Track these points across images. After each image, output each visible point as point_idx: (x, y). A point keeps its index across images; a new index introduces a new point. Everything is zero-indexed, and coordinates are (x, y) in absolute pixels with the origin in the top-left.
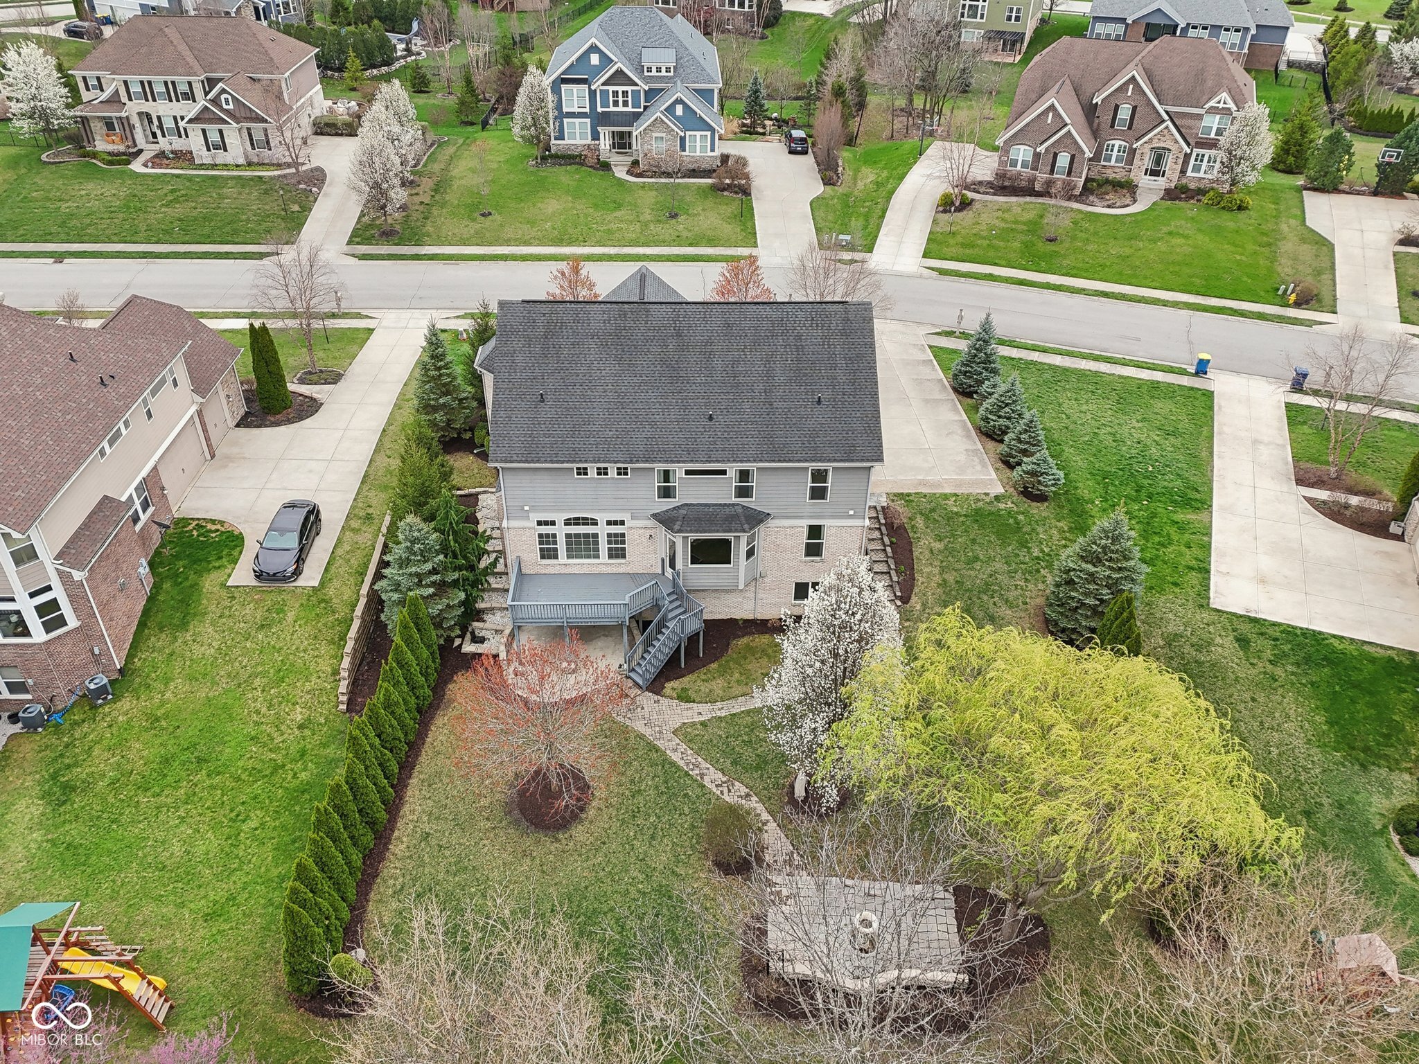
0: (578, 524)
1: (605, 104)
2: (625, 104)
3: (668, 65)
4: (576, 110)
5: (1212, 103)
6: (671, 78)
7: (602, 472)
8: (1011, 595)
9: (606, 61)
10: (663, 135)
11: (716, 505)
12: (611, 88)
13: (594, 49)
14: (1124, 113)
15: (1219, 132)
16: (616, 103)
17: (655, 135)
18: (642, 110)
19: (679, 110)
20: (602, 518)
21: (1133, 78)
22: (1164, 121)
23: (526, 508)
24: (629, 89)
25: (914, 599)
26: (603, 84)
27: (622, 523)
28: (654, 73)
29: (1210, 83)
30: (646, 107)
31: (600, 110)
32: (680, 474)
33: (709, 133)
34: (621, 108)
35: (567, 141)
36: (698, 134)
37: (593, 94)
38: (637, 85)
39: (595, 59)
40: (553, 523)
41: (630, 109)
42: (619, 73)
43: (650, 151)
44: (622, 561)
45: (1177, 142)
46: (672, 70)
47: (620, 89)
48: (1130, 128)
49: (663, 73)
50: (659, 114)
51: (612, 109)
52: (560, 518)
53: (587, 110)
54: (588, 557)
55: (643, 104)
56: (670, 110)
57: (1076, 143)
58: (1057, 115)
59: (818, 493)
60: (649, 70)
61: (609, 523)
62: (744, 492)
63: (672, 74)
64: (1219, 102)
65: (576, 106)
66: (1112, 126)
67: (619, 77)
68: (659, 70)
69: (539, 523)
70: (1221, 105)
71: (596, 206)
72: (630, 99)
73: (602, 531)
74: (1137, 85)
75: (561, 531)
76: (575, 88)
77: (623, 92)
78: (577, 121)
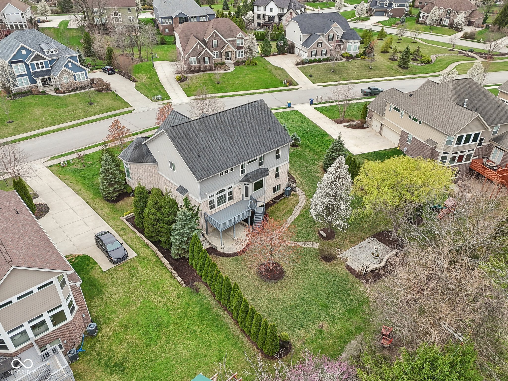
0: (220, 193)
1: (34, 68)
2: (43, 67)
3: (55, 50)
4: (21, 73)
5: (238, 36)
6: (58, 54)
7: (227, 172)
8: (315, 170)
9: (28, 51)
10: (67, 76)
11: (255, 171)
12: (35, 62)
13: (23, 48)
14: (215, 42)
15: (242, 44)
16: (38, 68)
17: (63, 76)
18: (50, 68)
19: (70, 65)
20: (226, 188)
21: (215, 32)
22: (226, 43)
23: (206, 193)
24: (43, 61)
25: (297, 181)
26: (31, 61)
27: (232, 187)
28: (50, 53)
29: (234, 31)
30: (51, 67)
31: (32, 71)
32: (247, 164)
33: (84, 72)
34: (41, 69)
35: (20, 87)
36: (80, 73)
37: (27, 66)
38: (46, 59)
39: (24, 52)
40: (213, 196)
41: (45, 69)
42: (37, 55)
43: (63, 83)
44: (232, 200)
45: (232, 49)
46: (57, 51)
47: (39, 62)
48: (218, 47)
49: (54, 53)
50: (64, 68)
51: (37, 70)
52: (215, 193)
53: (26, 73)
54: (223, 203)
55: (50, 66)
56: (66, 66)
57: (209, 53)
58: (201, 46)
59: (278, 157)
60: (48, 52)
61: (228, 189)
62: (261, 164)
63: (57, 53)
64: (239, 35)
65: (21, 72)
66: (213, 47)
67: (38, 57)
68: (52, 52)
69: (210, 197)
70: (240, 36)
71: (57, 107)
72: (44, 65)
73: (226, 193)
74: (216, 34)
75: (215, 198)
76: (18, 65)
77: (40, 63)
78: (22, 78)
